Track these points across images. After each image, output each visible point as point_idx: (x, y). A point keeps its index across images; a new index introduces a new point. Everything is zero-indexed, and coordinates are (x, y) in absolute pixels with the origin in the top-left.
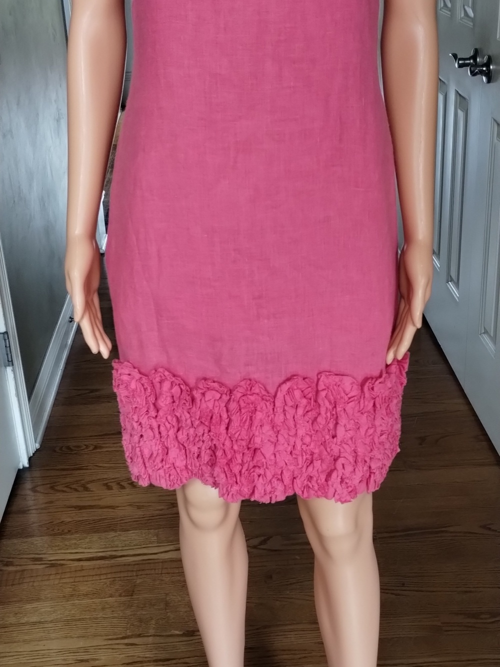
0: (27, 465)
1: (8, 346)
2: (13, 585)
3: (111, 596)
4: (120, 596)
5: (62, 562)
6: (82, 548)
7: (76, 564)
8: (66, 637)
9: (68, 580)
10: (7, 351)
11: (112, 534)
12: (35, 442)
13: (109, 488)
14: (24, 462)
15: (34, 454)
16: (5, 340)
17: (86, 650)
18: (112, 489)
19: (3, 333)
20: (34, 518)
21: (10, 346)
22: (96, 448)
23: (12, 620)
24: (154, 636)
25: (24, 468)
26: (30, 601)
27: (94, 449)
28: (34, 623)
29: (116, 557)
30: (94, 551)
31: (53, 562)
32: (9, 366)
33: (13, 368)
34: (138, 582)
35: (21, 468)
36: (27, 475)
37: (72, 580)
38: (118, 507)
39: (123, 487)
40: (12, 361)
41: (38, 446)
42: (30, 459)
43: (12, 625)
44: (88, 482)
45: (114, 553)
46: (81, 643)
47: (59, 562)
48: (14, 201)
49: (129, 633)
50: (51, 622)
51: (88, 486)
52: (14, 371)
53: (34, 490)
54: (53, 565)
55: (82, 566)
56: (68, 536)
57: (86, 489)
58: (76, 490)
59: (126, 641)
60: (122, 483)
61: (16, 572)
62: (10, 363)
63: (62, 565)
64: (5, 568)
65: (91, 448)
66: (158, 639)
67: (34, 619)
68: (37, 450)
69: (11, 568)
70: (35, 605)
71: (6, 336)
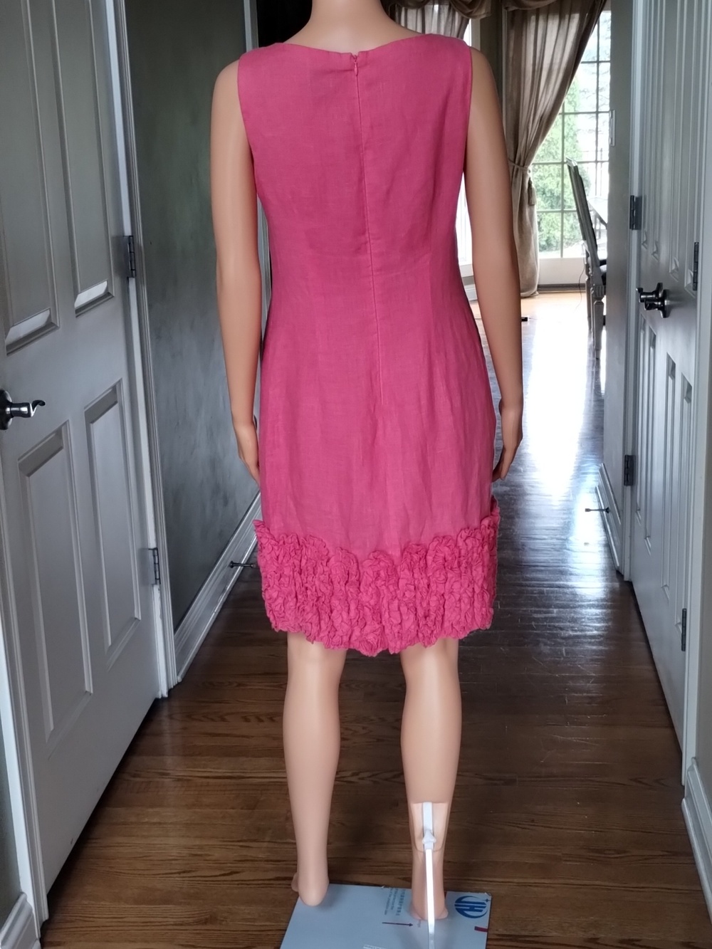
0: (166, 695)
1: (157, 562)
2: (138, 793)
3: (233, 808)
4: (242, 809)
5: (190, 778)
6: (211, 768)
7: (204, 780)
8: (183, 836)
9: (192, 793)
10: (155, 568)
11: (244, 759)
12: (178, 675)
13: (247, 720)
14: (163, 692)
15: (174, 687)
16: (154, 556)
17: (201, 847)
18: (249, 722)
19: (154, 550)
20: (167, 739)
21: (158, 564)
22: (239, 685)
23: (133, 819)
24: (269, 842)
25: (163, 698)
26: (152, 806)
27: (237, 686)
28: (154, 824)
29: (243, 778)
30: (221, 772)
31: (180, 777)
32: (156, 584)
33: (160, 587)
34: (262, 799)
35: (160, 697)
36: (166, 705)
37: (197, 793)
38: (253, 737)
39: (261, 721)
40: (159, 579)
41: (179, 679)
42: (170, 691)
43: (132, 823)
44: (228, 714)
45: (242, 775)
46: (198, 842)
47: (185, 778)
48: (178, 423)
49: (245, 838)
50: (171, 823)
51: (226, 717)
52: (160, 590)
53: (171, 717)
54: (179, 780)
55: (208, 783)
56: (199, 758)
57: (223, 720)
58: (212, 720)
59: (241, 844)
60: (261, 718)
61: (143, 782)
62: (158, 581)
63: (188, 780)
64: (132, 779)
65: (235, 685)
66: (272, 845)
67: (155, 820)
68: (179, 684)
69: (138, 779)
70: (157, 809)
71: (156, 551)
